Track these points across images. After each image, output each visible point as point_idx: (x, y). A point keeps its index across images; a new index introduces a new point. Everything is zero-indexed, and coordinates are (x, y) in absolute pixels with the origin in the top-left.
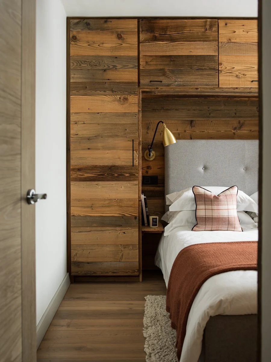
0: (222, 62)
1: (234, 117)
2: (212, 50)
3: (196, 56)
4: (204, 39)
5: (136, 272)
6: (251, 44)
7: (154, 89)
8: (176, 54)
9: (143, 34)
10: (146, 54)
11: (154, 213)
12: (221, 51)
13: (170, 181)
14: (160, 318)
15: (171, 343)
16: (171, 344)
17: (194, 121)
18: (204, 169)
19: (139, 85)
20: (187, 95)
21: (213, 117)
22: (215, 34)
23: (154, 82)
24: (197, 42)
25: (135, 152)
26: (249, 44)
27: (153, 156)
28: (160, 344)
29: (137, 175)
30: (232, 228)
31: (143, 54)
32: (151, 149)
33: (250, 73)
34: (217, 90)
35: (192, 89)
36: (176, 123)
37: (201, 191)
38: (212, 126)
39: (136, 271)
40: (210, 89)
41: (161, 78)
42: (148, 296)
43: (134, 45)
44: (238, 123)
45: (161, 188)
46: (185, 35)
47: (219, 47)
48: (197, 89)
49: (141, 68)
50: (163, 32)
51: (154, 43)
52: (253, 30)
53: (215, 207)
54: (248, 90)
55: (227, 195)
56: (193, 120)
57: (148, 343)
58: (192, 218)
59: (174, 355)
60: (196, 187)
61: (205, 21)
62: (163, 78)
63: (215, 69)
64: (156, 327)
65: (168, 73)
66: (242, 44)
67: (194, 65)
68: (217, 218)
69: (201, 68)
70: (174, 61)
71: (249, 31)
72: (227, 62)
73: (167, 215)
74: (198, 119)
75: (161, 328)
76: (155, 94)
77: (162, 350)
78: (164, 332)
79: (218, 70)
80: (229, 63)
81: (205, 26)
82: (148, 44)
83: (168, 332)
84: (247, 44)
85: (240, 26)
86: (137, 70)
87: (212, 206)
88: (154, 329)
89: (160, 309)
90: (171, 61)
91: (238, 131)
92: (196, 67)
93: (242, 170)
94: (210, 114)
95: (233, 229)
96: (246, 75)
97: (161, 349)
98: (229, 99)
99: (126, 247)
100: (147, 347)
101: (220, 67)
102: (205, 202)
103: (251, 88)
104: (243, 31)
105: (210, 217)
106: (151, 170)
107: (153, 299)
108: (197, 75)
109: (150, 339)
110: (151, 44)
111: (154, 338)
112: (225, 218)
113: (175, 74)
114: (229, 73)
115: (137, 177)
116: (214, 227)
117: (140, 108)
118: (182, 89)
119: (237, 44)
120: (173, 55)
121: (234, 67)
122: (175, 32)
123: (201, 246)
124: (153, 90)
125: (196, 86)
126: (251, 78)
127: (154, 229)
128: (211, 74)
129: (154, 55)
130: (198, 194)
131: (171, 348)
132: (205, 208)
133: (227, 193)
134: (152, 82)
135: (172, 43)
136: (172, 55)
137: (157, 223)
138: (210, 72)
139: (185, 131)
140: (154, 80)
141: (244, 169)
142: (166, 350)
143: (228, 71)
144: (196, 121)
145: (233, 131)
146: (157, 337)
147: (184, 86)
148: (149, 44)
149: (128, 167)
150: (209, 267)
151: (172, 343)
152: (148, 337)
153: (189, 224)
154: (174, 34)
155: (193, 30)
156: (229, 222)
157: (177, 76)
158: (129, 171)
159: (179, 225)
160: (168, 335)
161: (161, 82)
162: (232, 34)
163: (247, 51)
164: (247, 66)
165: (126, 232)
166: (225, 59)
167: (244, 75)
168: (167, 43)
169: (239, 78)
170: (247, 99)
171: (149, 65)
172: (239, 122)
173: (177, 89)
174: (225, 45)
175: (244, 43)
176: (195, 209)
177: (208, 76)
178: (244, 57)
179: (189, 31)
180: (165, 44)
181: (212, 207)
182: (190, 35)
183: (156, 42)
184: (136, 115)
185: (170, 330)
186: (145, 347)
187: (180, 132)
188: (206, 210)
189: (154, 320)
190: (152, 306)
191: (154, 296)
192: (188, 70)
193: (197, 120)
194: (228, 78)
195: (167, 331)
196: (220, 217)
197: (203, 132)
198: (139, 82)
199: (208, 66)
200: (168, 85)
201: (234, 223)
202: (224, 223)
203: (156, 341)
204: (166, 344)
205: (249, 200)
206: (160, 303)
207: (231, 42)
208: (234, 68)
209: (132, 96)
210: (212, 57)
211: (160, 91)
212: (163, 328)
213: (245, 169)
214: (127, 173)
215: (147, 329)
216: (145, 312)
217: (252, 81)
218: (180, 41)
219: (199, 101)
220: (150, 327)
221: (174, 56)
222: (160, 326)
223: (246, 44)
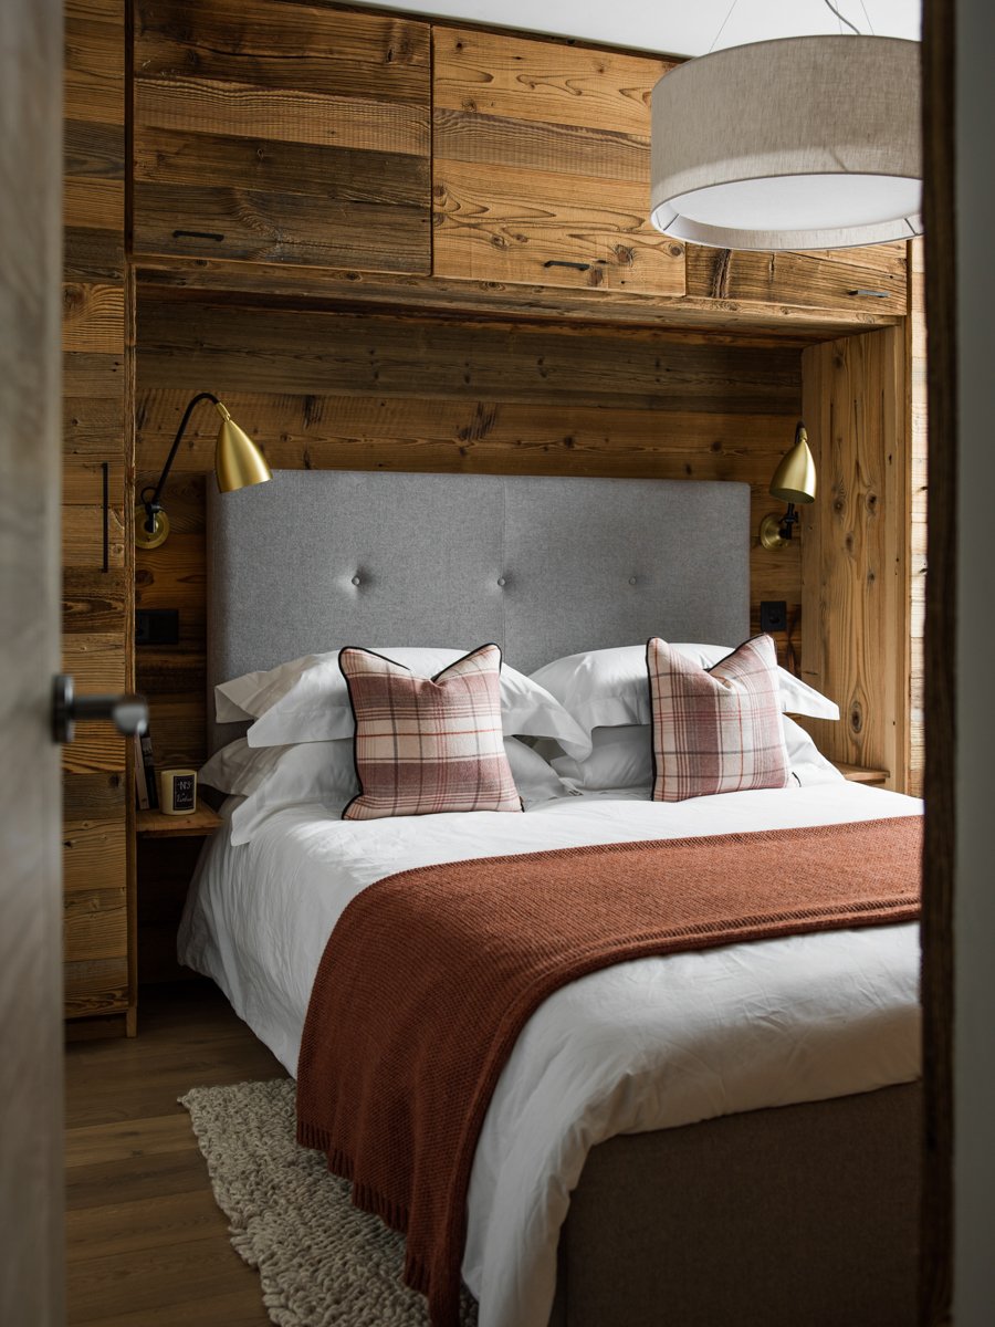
0: (447, 185)
1: (461, 390)
2: (411, 137)
3: (351, 150)
4: (382, 90)
5: (118, 1000)
6: (543, 129)
7: (189, 263)
8: (275, 137)
9: (147, 40)
10: (159, 124)
11: (163, 759)
12: (443, 141)
13: (230, 628)
14: (278, 1177)
15: (365, 1270)
16: (367, 1274)
17: (320, 397)
18: (358, 581)
19: (129, 248)
20: (304, 297)
21: (388, 388)
22: (419, 76)
23: (188, 238)
24: (356, 100)
25: (111, 513)
26: (538, 128)
27: (160, 530)
28: (326, 1283)
29: (120, 606)
30: (491, 799)
31: (147, 124)
32: (155, 501)
33: (538, 233)
34: (424, 287)
35: (332, 276)
36: (250, 405)
37: (373, 663)
38: (384, 423)
39: (118, 994)
40: (401, 282)
41: (218, 226)
42: (193, 1091)
43: (113, 83)
44: (476, 414)
45: (192, 658)
46: (312, 67)
47: (435, 126)
48: (352, 276)
49: (138, 176)
50: (227, 44)
51: (190, 82)
52: (549, 80)
53: (431, 726)
54: (531, 296)
55: (470, 678)
56: (314, 397)
57: (277, 1285)
58: (336, 771)
59: (400, 1317)
60: (352, 650)
61: (386, 24)
62: (227, 224)
63: (418, 207)
64: (279, 1214)
65: (247, 208)
66: (515, 124)
67: (345, 187)
68: (439, 764)
69: (370, 198)
70: (266, 161)
71: (539, 80)
72: (461, 187)
73: (222, 762)
74: (335, 394)
75: (301, 1215)
76: (184, 284)
77: (344, 1306)
78: (320, 1229)
79: (429, 213)
80: (468, 189)
81: (386, 41)
82: (166, 83)
83: (335, 1228)
84: (532, 127)
85: (508, 58)
86: (123, 182)
87: (421, 722)
88: (273, 1225)
89: (261, 1140)
90: (258, 159)
91: (477, 444)
92: (349, 194)
93: (493, 586)
94: (376, 376)
95: (494, 805)
96: (526, 240)
97: (337, 1302)
98: (446, 323)
99: (76, 901)
100: (276, 1303)
101: (436, 200)
102: (392, 706)
103: (542, 287)
104: (518, 79)
105: (412, 764)
106: (154, 585)
107: (216, 1103)
108: (356, 225)
109: (277, 1270)
110: (178, 84)
111: (291, 1260)
112: (467, 765)
113: (273, 214)
114: (469, 226)
115: (121, 615)
116: (428, 800)
117: (131, 338)
118: (298, 275)
119: (497, 124)
120: (266, 137)
121: (486, 205)
122: (272, 48)
123: (433, 877)
124: (184, 269)
125: (349, 267)
126: (544, 250)
127: (183, 820)
128: (407, 225)
129: (193, 129)
130: (362, 679)
131: (376, 1291)
132: (394, 728)
133: (467, 670)
134: (181, 238)
135: (260, 93)
136: (260, 136)
137: (191, 795)
138: (399, 219)
139: (286, 439)
140: (191, 231)
141: (499, 583)
142: (360, 1303)
143: (466, 221)
144: (326, 401)
145: (459, 443)
146: (303, 1257)
147: (306, 261)
148: (172, 83)
149: (82, 576)
150: (525, 956)
151: (369, 1271)
152: (264, 1262)
153: (325, 794)
154: (268, 55)
155: (340, 53)
156: (479, 780)
157: (280, 220)
158: (87, 590)
159: (288, 799)
160: (341, 1238)
161: (219, 238)
162: (480, 84)
163: (532, 153)
164: (529, 205)
165: (73, 841)
166: (452, 172)
167: (519, 237)
168: (241, 91)
169: (503, 247)
170: (507, 327)
171: (169, 166)
172: (480, 412)
173: (278, 273)
174: (456, 124)
175: (522, 122)
176: (351, 735)
177: (393, 233)
178: (520, 172)
179: (325, 51)
180: (235, 91)
181: (419, 725)
182: (331, 68)
183: (199, 81)
184: (117, 364)
185: (338, 1218)
186: (267, 1304)
187: (264, 438)
188: (398, 737)
189: (260, 1187)
190: (224, 1131)
191: (214, 1091)
192: (321, 203)
193: (330, 398)
194: (464, 245)
195: (328, 1223)
196: (449, 761)
197: (350, 441)
198: (129, 234)
199: (396, 196)
200: (246, 255)
201: (498, 780)
202: (462, 785)
203: (304, 1274)
204: (347, 1279)
205: (536, 695)
206: (252, 1115)
207: (476, 115)
208: (486, 209)
209: (100, 286)
210: (407, 161)
211: (212, 273)
212: (308, 1214)
213: (503, 582)
214: (78, 601)
215: (245, 1228)
216: (205, 1160)
217: (548, 264)
218: (290, 88)
219: (337, 326)
220: (257, 1219)
221: (268, 141)
222: (291, 1207)
223: (526, 126)
